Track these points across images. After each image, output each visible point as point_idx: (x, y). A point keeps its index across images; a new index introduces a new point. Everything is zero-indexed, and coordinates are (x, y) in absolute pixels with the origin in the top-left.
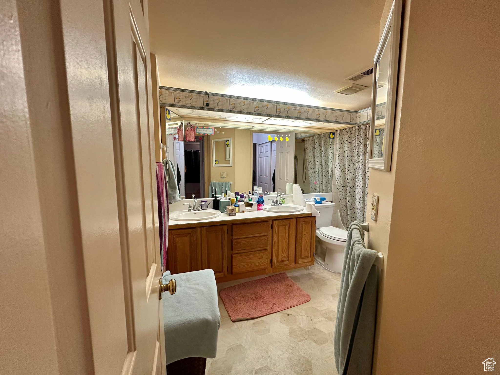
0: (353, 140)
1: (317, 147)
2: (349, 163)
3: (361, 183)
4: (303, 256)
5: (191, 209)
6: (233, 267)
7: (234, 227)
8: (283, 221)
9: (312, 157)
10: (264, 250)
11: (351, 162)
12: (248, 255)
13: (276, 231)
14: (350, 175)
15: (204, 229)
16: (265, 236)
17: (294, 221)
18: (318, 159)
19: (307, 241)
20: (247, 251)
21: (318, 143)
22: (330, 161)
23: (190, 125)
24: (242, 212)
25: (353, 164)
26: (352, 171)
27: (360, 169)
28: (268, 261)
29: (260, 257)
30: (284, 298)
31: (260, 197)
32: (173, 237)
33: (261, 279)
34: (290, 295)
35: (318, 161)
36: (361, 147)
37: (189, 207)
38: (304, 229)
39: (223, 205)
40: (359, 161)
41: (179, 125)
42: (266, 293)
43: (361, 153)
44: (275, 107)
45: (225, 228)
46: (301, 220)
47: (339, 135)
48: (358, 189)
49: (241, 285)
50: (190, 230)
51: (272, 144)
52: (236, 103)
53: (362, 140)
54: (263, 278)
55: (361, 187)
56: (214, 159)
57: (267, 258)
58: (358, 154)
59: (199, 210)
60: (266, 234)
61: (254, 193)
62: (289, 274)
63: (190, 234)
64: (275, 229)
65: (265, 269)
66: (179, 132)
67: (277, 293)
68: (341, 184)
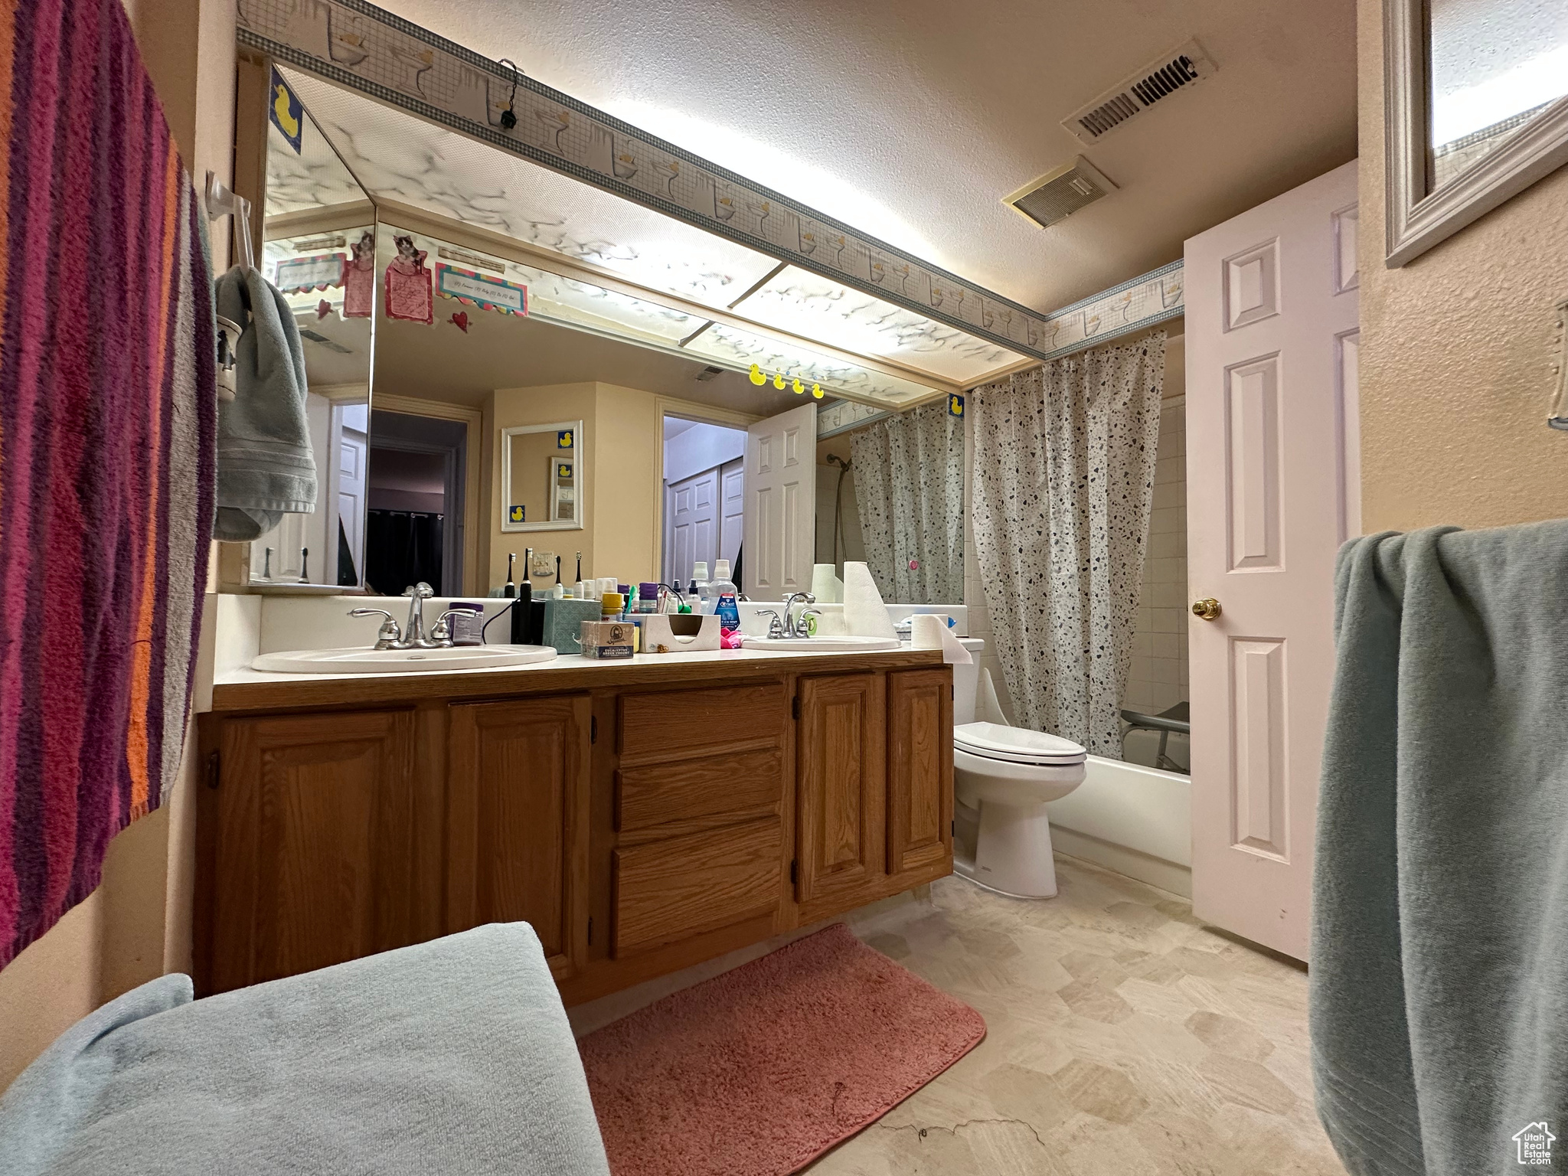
0: (1031, 418)
1: (898, 458)
2: (1024, 493)
3: (1072, 557)
4: (915, 837)
5: (391, 637)
6: (621, 915)
7: (628, 703)
8: (841, 681)
9: (881, 494)
10: (761, 818)
11: (1028, 491)
12: (693, 849)
13: (815, 728)
14: (1030, 537)
15: (464, 716)
16: (765, 750)
17: (880, 681)
18: (900, 497)
19: (927, 772)
20: (687, 830)
21: (900, 443)
22: (953, 496)
23: (412, 251)
24: (656, 650)
25: (1036, 497)
26: (1033, 521)
27: (1066, 511)
28: (780, 871)
29: (749, 854)
30: (875, 1043)
31: (725, 600)
32: (264, 764)
33: (747, 966)
34: (895, 1022)
35: (905, 503)
36: (1067, 433)
37: (382, 630)
38: (915, 720)
39: (564, 618)
40: (1059, 482)
41: (352, 245)
42: (786, 1033)
43: (1066, 455)
44: (796, 221)
45: (583, 708)
46: (906, 679)
47: (982, 402)
48: (1061, 581)
49: (652, 1013)
50: (382, 720)
51: (724, 477)
52: (640, 157)
53: (1066, 409)
54: (753, 963)
55: (1073, 570)
56: (507, 502)
57: (777, 858)
58: (1055, 459)
59: (440, 646)
60: (769, 742)
61: (698, 585)
62: (859, 929)
63: (381, 740)
64: (811, 720)
65: (768, 913)
66: (351, 277)
67: (832, 1023)
68: (994, 574)
